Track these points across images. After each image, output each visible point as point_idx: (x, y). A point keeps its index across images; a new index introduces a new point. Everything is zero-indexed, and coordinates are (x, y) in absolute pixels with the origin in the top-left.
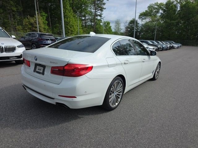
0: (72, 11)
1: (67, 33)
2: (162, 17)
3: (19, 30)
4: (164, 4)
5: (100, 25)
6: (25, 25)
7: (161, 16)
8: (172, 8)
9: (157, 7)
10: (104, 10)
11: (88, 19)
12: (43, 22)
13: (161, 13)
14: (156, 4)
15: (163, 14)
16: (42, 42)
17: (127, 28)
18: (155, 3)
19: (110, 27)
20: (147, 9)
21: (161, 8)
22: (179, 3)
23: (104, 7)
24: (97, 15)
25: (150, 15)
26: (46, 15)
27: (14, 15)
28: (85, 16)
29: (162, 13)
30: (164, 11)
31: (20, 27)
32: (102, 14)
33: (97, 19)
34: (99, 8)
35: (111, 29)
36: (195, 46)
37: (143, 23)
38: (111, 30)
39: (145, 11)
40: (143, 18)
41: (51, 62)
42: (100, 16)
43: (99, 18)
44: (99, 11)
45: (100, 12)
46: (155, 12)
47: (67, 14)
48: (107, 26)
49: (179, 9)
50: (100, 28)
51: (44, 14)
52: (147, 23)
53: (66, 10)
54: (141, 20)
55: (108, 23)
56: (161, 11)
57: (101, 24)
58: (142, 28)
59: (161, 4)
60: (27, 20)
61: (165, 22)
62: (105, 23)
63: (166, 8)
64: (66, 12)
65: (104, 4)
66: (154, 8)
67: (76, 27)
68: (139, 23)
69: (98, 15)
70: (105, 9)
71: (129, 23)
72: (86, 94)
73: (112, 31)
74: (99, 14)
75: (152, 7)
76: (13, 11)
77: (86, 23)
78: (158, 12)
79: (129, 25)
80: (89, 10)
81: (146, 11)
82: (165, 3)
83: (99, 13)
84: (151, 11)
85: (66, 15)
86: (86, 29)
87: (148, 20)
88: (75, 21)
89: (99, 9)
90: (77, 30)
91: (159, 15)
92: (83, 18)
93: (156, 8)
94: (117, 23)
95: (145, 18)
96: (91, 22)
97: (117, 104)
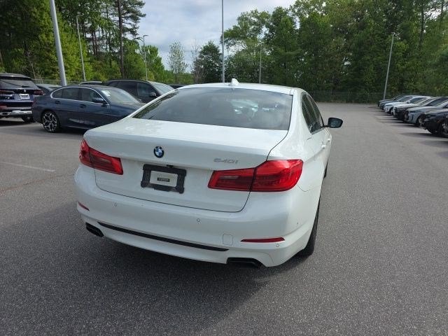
1: (51, 71)
2: (268, 41)
4: (269, 15)
5: (135, 53)
7: (264, 39)
8: (287, 25)
9: (256, 20)
10: (140, 18)
11: (102, 39)
13: (266, 34)
14: (255, 14)
15: (269, 36)
16: (4, 98)
17: (197, 63)
18: (252, 12)
19: (159, 61)
20: (236, 24)
21: (263, 22)
22: (297, 14)
23: (142, 10)
24: (124, 31)
25: (245, 38)
28: (92, 30)
29: (267, 32)
30: (271, 30)
32: (138, 28)
33: (125, 40)
34: (128, 12)
35: (160, 64)
36: (331, 102)
37: (230, 53)
38: (163, 68)
39: (232, 28)
40: (229, 41)
41: (216, 160)
42: (133, 32)
43: (129, 36)
44: (130, 21)
45: (133, 23)
46: (253, 30)
47: (47, 24)
48: (151, 57)
49: (298, 27)
50: (135, 60)
52: (239, 53)
53: (42, 13)
54: (225, 47)
55: (154, 51)
56: (265, 30)
57: (138, 51)
58: (229, 64)
59: (264, 15)
61: (274, 54)
62: (145, 49)
63: (274, 24)
64: (44, 17)
65: (141, 4)
66: (250, 22)
67: (75, 56)
68: (221, 54)
69: (128, 30)
70: (144, 16)
71: (201, 52)
73: (165, 69)
74: (129, 27)
75: (247, 19)
77: (96, 47)
78: (258, 31)
79: (201, 56)
80: (103, 15)
81: (236, 28)
82: (271, 13)
83: (128, 24)
84: (246, 28)
85: (45, 26)
86: (99, 62)
87: (239, 47)
88: (70, 42)
89: (129, 15)
90: (78, 64)
91: (262, 36)
92: (89, 36)
93: (255, 23)
94: (176, 50)
95: (235, 44)
96: (111, 45)
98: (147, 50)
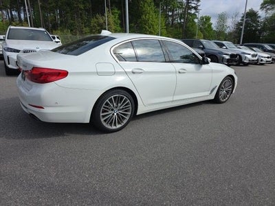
0: (153, 4)
3: (86, 33)
6: (94, 26)
11: (176, 15)
12: (115, 21)
17: (238, 25)
19: (210, 25)
24: (190, 8)
26: (119, 12)
27: (81, 14)
28: (172, 10)
31: (87, 29)
32: (199, 6)
33: (190, 14)
35: (211, 27)
37: (267, 15)
38: (212, 29)
40: (268, 7)
42: (195, 8)
43: (193, 11)
44: (194, 2)
45: (196, 3)
47: (146, 9)
48: (205, 23)
50: (192, 26)
51: (116, 11)
54: (264, 11)
55: (208, 19)
57: (196, 20)
58: (265, 24)
60: (96, 20)
62: (202, 18)
67: (157, 26)
68: (260, 17)
69: (193, 8)
71: (242, 17)
72: (56, 105)
74: (193, 5)
76: (81, 9)
79: (242, 20)
92: (170, 14)
94: (222, 18)
95: (273, 8)
96: (181, 18)
97: (118, 126)
98: (203, 19)
